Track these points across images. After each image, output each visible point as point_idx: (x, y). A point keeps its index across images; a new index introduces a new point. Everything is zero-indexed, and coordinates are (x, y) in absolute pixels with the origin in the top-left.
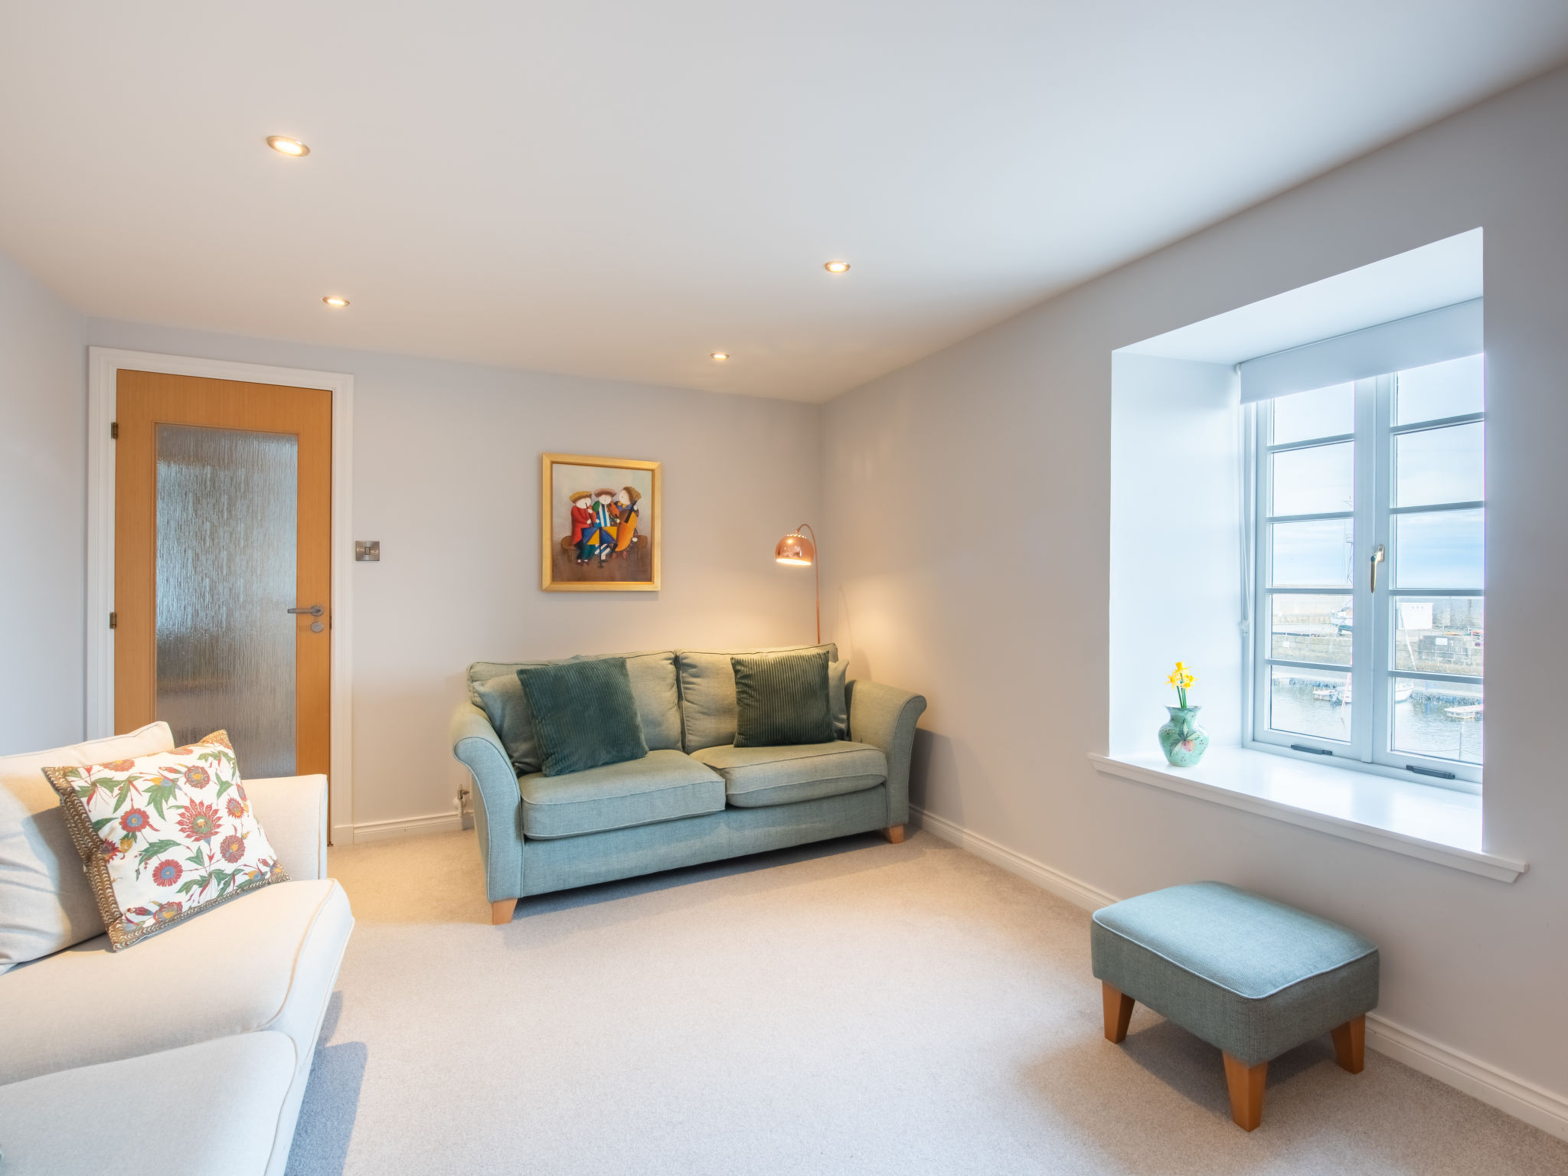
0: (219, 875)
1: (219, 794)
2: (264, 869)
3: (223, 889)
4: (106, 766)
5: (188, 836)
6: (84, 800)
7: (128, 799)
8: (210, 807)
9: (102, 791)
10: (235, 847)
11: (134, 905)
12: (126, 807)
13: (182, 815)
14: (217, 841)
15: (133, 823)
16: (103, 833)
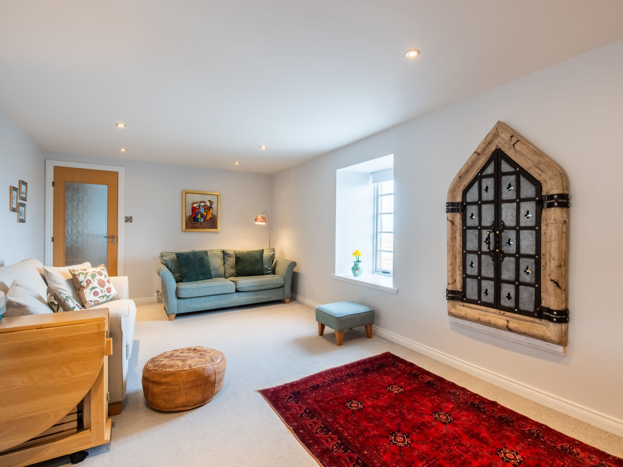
0: (106, 295)
1: (105, 278)
2: (115, 296)
3: (107, 299)
4: (81, 270)
5: (99, 286)
6: (78, 277)
7: (87, 277)
8: (103, 280)
9: (81, 275)
10: (109, 290)
11: (90, 300)
12: (86, 279)
13: (98, 281)
14: (105, 288)
15: (88, 282)
16: (82, 284)
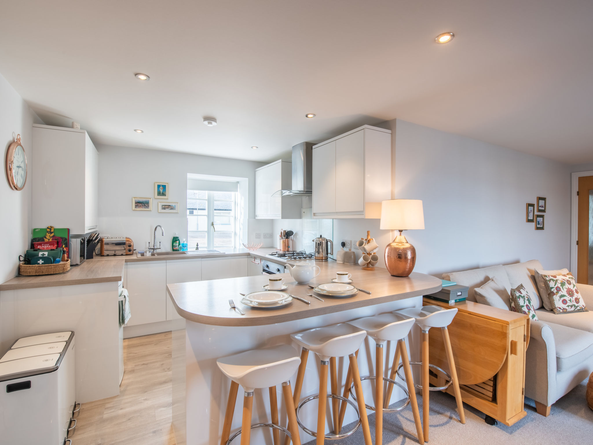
0: (574, 305)
1: (574, 287)
2: (583, 308)
3: (575, 309)
4: (552, 276)
5: (568, 295)
6: (549, 282)
7: (557, 284)
8: (572, 290)
9: (552, 281)
10: (577, 300)
11: (558, 307)
12: (556, 286)
13: (567, 290)
14: (574, 298)
15: (558, 289)
16: (552, 290)
